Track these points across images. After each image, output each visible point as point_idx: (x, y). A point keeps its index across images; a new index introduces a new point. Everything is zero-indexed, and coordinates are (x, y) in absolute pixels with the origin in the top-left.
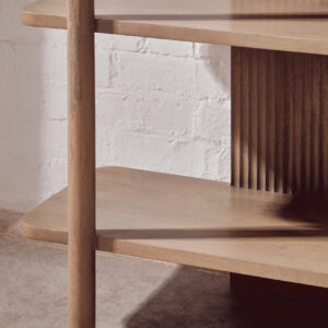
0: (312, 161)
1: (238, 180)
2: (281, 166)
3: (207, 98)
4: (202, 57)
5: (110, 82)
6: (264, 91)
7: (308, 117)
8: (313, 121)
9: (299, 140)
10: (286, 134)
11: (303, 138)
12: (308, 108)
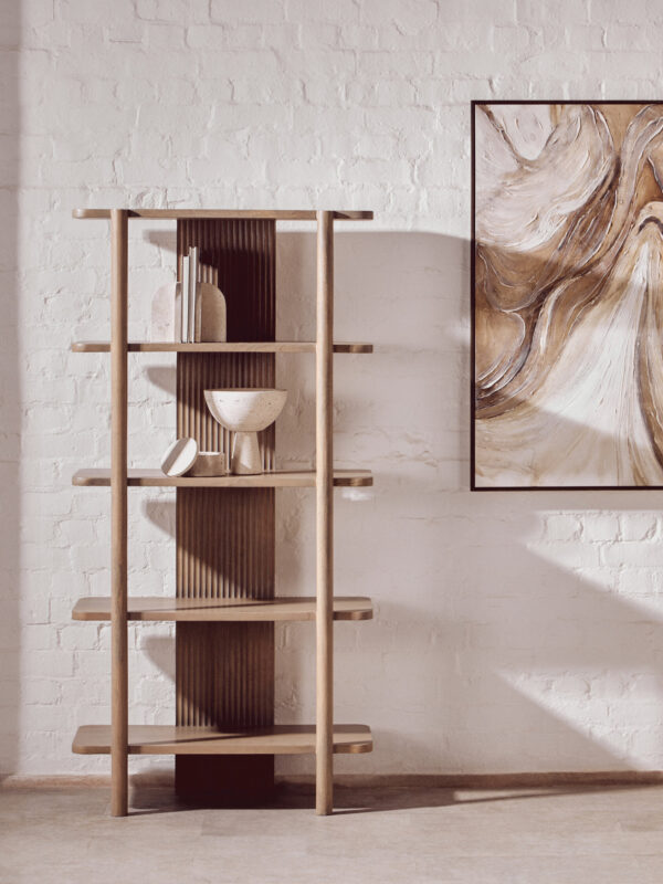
0: (236, 697)
1: (180, 721)
2: (209, 709)
3: (145, 676)
4: (142, 649)
5: (73, 672)
6: (198, 661)
7: (227, 674)
8: (230, 678)
9: (221, 691)
10: (213, 688)
11: (224, 689)
12: (227, 669)
